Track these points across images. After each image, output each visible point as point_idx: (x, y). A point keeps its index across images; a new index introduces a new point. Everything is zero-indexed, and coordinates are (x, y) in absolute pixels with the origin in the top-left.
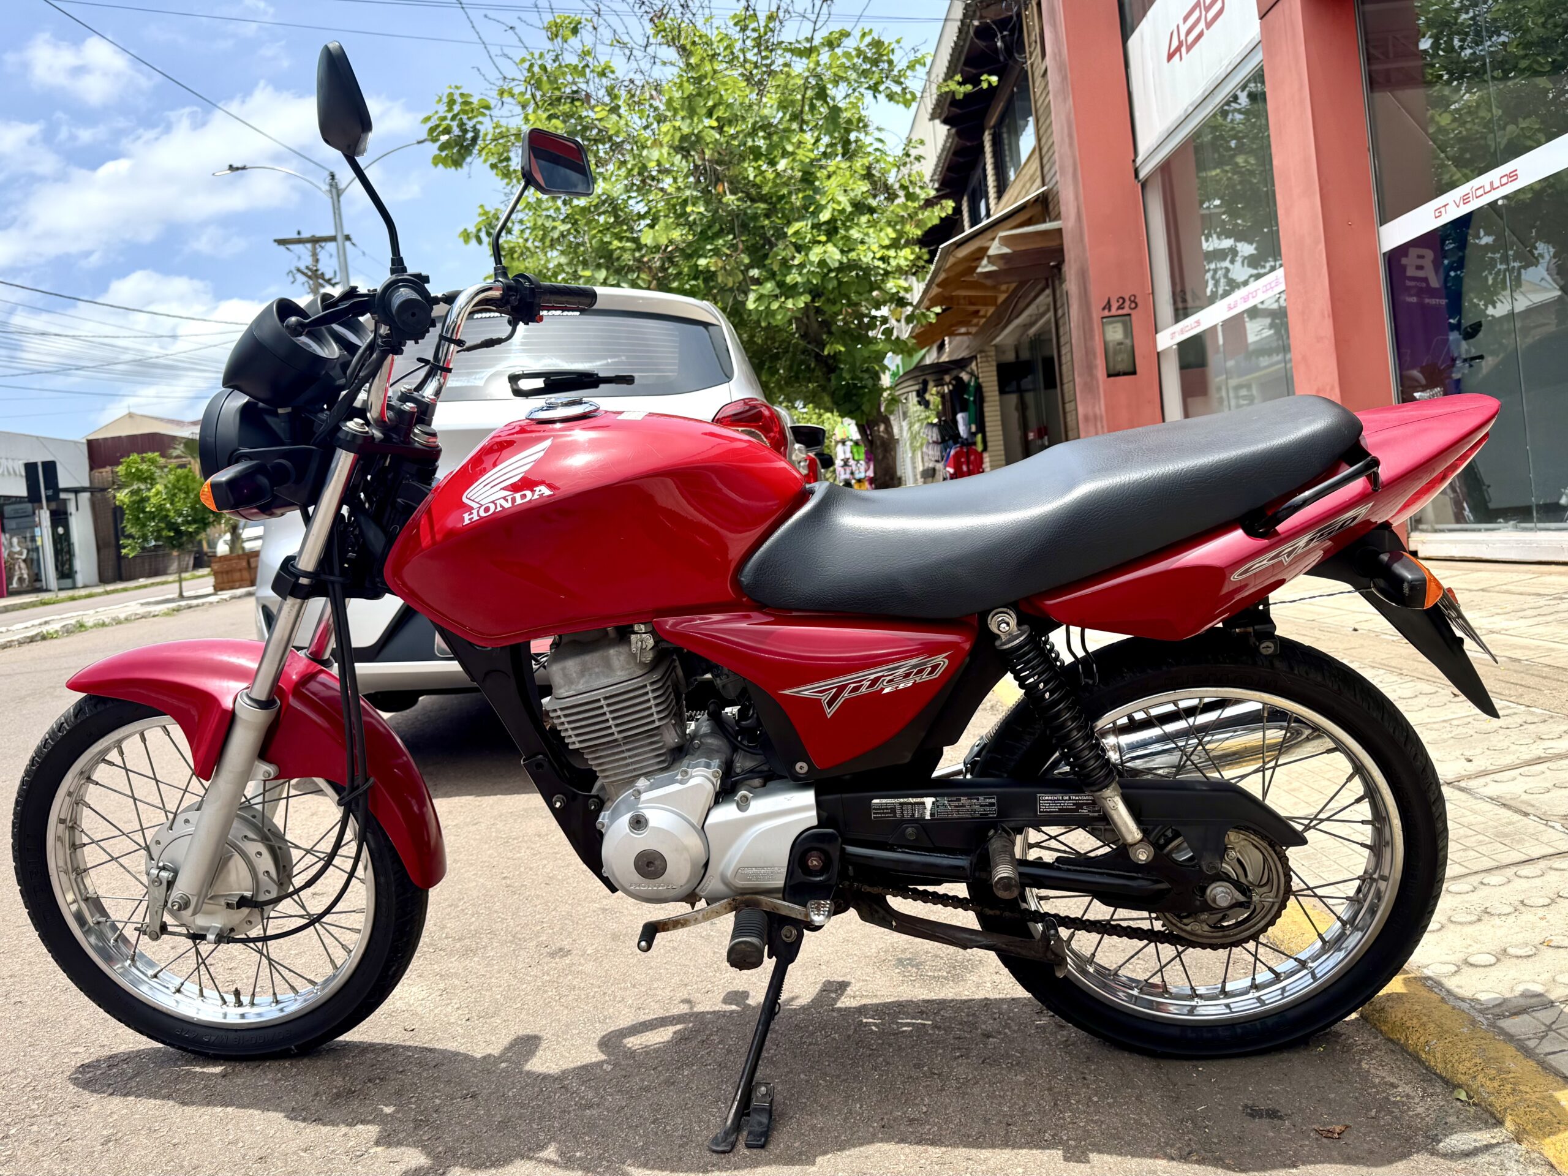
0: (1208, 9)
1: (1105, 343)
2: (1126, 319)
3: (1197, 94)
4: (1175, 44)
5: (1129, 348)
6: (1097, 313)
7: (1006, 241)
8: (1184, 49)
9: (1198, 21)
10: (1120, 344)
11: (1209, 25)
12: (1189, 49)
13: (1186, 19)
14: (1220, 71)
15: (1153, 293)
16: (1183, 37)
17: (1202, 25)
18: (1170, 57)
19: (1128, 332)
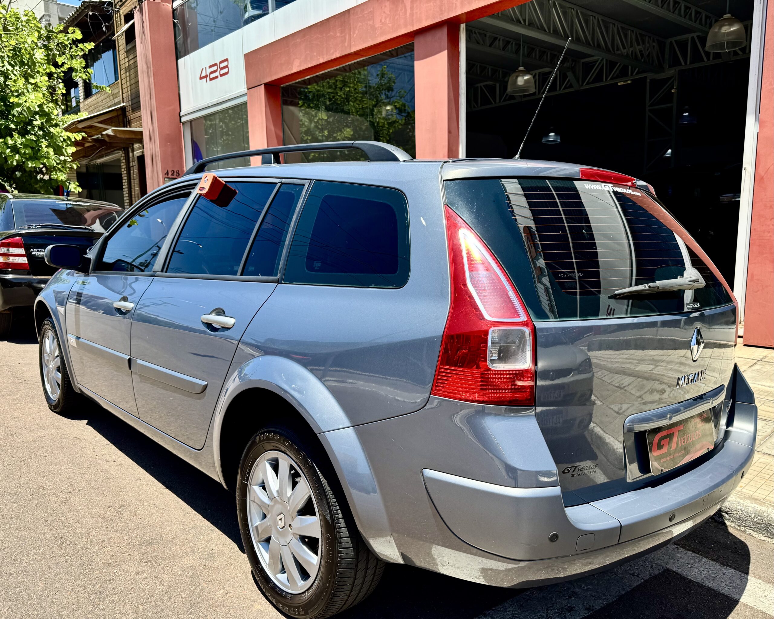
0: (222, 69)
3: (215, 101)
4: (204, 74)
8: (208, 79)
9: (215, 71)
11: (222, 75)
12: (211, 79)
13: (210, 67)
14: (227, 97)
15: (186, 170)
16: (208, 74)
17: (217, 74)
18: (201, 78)
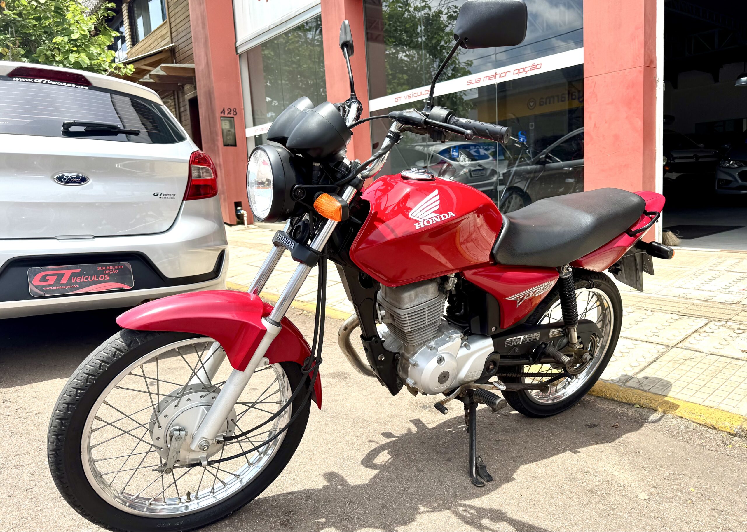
1: (222, 130)
2: (231, 120)
5: (233, 134)
6: (218, 114)
7: (165, 69)
10: (229, 131)
15: (244, 109)
19: (232, 125)
